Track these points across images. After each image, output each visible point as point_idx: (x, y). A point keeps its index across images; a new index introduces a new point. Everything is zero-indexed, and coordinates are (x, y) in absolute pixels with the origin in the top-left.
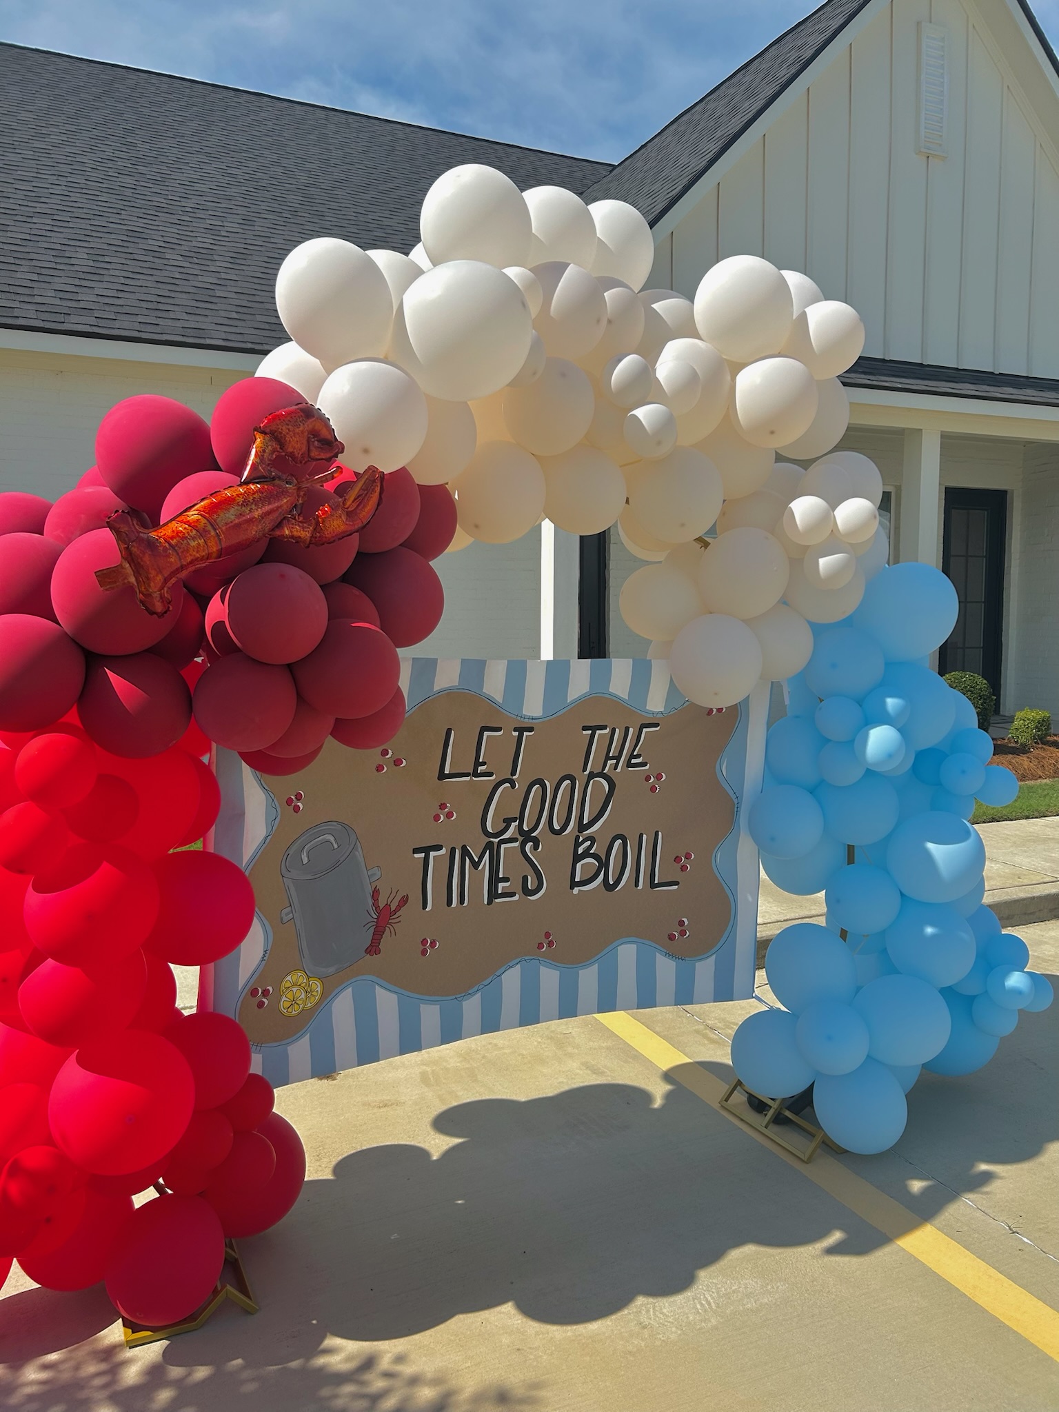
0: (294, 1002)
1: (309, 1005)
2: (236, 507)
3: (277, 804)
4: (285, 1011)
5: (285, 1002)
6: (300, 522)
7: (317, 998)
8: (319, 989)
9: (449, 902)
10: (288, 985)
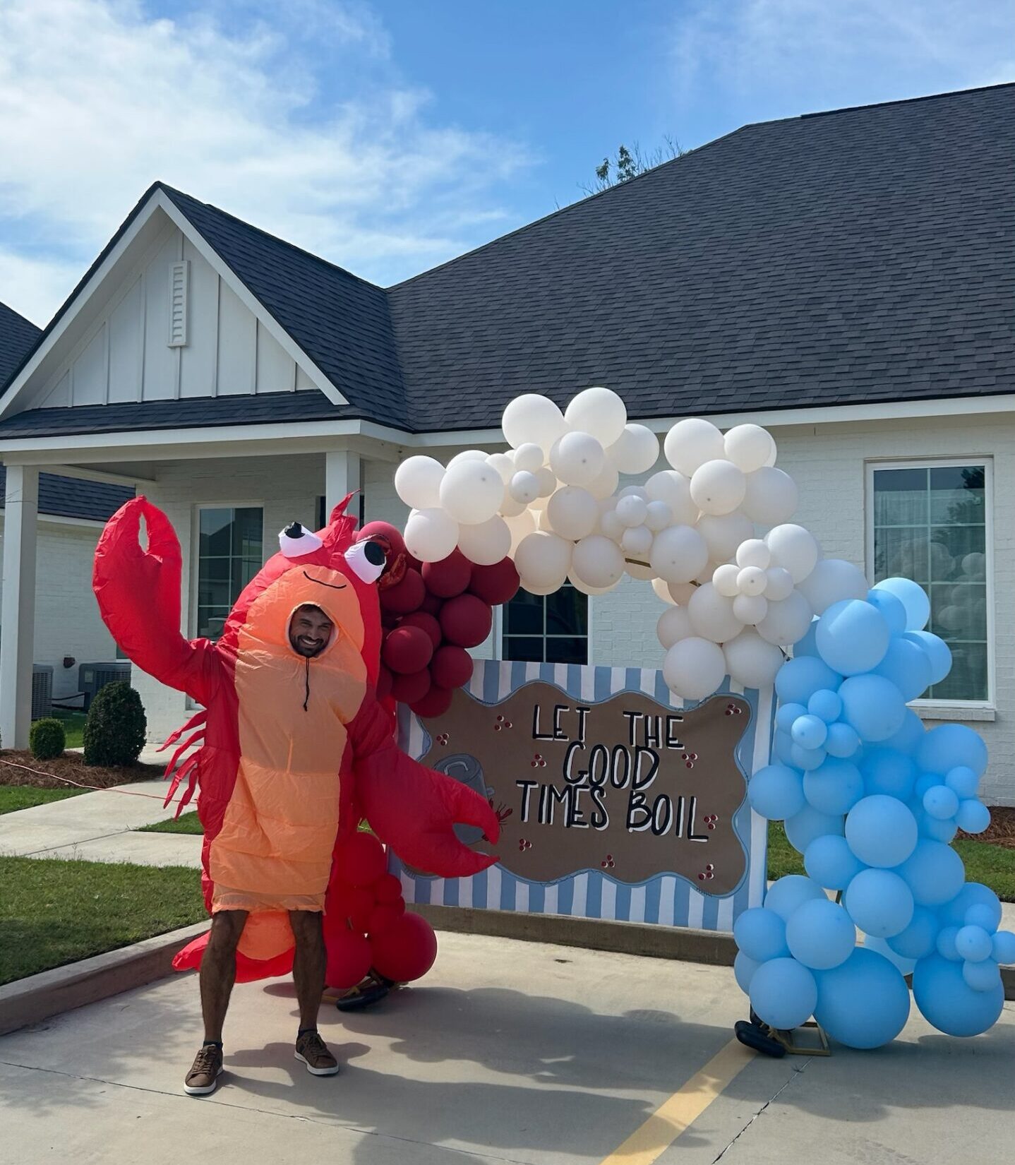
3: (430, 737)
9: (540, 820)
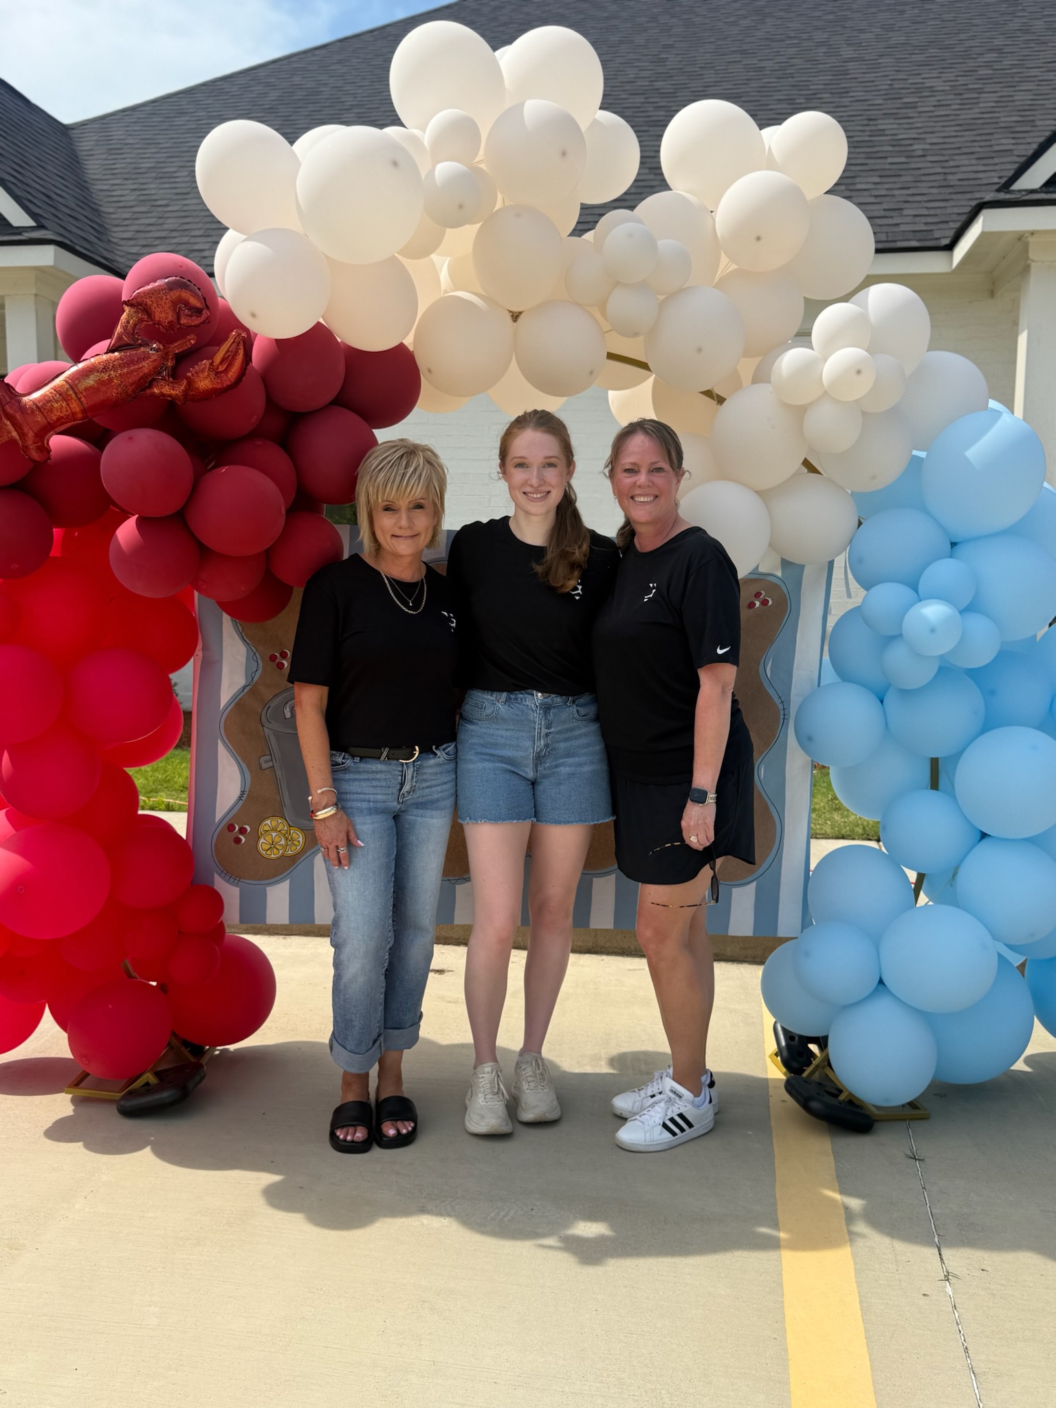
0: (273, 845)
1: (290, 852)
2: (96, 374)
3: (258, 657)
4: (264, 853)
5: (263, 844)
6: (171, 382)
7: (299, 848)
8: (301, 839)
10: (267, 828)
